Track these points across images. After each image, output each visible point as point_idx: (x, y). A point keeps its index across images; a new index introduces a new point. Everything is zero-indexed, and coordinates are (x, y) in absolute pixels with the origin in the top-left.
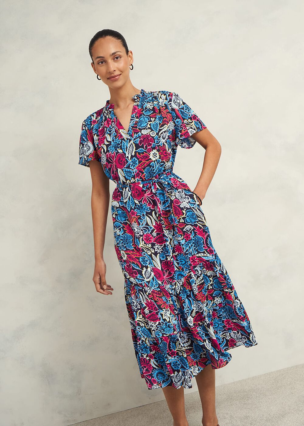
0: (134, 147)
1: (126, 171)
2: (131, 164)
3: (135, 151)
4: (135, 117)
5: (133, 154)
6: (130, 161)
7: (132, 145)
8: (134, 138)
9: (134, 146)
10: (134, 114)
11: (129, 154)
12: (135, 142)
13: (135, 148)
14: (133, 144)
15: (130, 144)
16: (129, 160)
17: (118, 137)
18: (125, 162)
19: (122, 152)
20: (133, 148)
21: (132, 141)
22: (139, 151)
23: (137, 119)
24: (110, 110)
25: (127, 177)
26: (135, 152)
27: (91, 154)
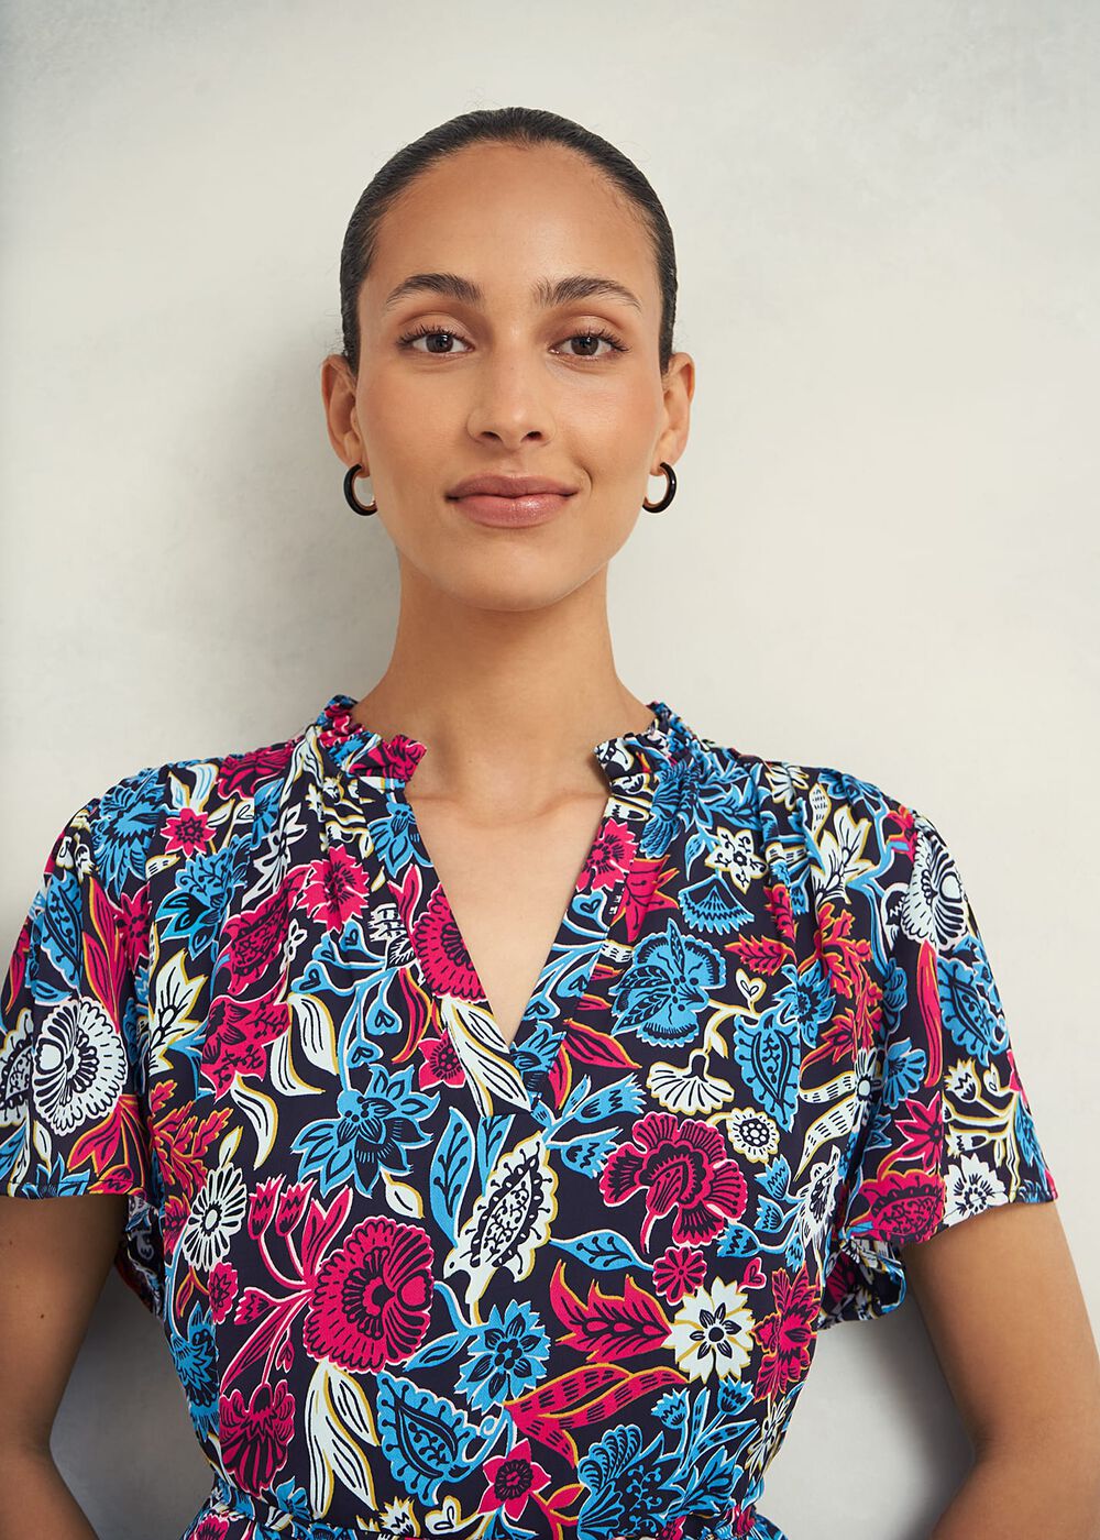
0: (550, 1202)
1: (400, 1405)
2: (477, 1354)
3: (548, 1245)
4: (598, 916)
5: (522, 1266)
6: (476, 1322)
7: (527, 1178)
8: (569, 1115)
9: (548, 1189)
10: (597, 892)
11: (485, 1253)
12: (572, 1153)
13: (551, 1217)
14: (545, 1171)
15: (515, 1159)
16: (465, 1309)
17: (417, 1059)
18: (422, 1321)
19: (417, 1213)
20: (535, 1208)
21: (538, 1136)
22: (584, 1257)
23: (612, 945)
24: (375, 782)
25: (394, 1467)
26: (545, 1255)
27: (89, 1123)
